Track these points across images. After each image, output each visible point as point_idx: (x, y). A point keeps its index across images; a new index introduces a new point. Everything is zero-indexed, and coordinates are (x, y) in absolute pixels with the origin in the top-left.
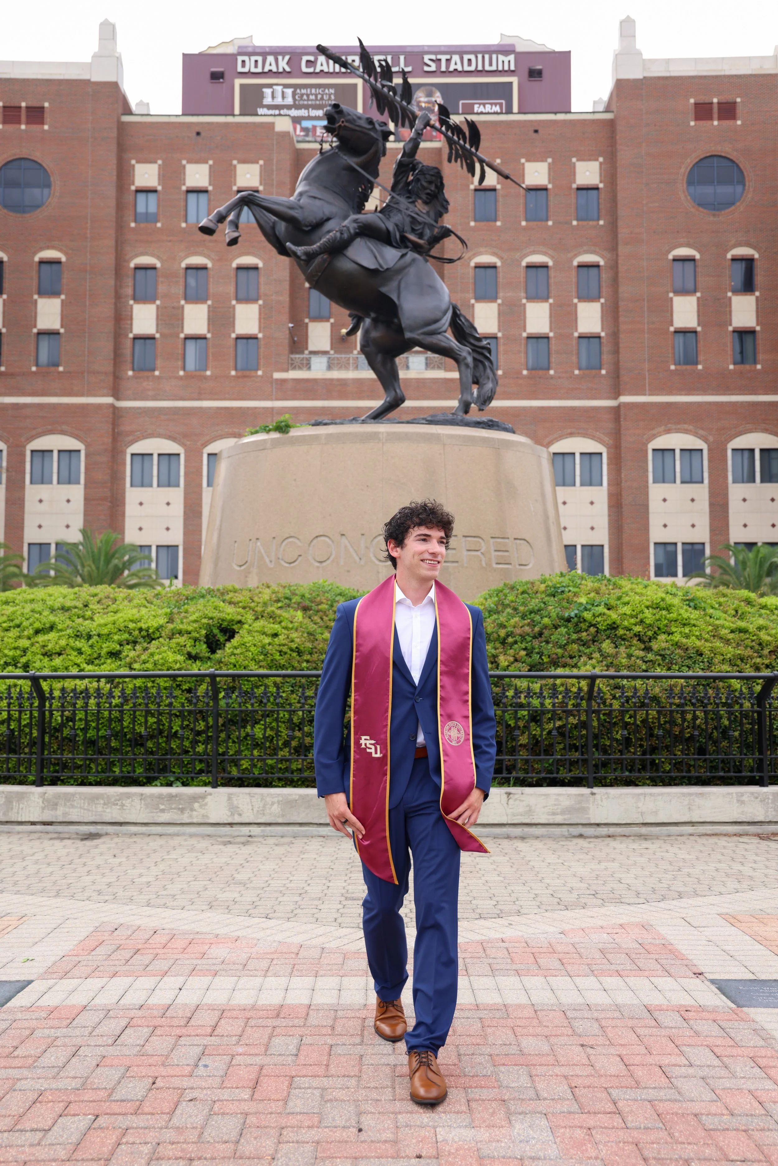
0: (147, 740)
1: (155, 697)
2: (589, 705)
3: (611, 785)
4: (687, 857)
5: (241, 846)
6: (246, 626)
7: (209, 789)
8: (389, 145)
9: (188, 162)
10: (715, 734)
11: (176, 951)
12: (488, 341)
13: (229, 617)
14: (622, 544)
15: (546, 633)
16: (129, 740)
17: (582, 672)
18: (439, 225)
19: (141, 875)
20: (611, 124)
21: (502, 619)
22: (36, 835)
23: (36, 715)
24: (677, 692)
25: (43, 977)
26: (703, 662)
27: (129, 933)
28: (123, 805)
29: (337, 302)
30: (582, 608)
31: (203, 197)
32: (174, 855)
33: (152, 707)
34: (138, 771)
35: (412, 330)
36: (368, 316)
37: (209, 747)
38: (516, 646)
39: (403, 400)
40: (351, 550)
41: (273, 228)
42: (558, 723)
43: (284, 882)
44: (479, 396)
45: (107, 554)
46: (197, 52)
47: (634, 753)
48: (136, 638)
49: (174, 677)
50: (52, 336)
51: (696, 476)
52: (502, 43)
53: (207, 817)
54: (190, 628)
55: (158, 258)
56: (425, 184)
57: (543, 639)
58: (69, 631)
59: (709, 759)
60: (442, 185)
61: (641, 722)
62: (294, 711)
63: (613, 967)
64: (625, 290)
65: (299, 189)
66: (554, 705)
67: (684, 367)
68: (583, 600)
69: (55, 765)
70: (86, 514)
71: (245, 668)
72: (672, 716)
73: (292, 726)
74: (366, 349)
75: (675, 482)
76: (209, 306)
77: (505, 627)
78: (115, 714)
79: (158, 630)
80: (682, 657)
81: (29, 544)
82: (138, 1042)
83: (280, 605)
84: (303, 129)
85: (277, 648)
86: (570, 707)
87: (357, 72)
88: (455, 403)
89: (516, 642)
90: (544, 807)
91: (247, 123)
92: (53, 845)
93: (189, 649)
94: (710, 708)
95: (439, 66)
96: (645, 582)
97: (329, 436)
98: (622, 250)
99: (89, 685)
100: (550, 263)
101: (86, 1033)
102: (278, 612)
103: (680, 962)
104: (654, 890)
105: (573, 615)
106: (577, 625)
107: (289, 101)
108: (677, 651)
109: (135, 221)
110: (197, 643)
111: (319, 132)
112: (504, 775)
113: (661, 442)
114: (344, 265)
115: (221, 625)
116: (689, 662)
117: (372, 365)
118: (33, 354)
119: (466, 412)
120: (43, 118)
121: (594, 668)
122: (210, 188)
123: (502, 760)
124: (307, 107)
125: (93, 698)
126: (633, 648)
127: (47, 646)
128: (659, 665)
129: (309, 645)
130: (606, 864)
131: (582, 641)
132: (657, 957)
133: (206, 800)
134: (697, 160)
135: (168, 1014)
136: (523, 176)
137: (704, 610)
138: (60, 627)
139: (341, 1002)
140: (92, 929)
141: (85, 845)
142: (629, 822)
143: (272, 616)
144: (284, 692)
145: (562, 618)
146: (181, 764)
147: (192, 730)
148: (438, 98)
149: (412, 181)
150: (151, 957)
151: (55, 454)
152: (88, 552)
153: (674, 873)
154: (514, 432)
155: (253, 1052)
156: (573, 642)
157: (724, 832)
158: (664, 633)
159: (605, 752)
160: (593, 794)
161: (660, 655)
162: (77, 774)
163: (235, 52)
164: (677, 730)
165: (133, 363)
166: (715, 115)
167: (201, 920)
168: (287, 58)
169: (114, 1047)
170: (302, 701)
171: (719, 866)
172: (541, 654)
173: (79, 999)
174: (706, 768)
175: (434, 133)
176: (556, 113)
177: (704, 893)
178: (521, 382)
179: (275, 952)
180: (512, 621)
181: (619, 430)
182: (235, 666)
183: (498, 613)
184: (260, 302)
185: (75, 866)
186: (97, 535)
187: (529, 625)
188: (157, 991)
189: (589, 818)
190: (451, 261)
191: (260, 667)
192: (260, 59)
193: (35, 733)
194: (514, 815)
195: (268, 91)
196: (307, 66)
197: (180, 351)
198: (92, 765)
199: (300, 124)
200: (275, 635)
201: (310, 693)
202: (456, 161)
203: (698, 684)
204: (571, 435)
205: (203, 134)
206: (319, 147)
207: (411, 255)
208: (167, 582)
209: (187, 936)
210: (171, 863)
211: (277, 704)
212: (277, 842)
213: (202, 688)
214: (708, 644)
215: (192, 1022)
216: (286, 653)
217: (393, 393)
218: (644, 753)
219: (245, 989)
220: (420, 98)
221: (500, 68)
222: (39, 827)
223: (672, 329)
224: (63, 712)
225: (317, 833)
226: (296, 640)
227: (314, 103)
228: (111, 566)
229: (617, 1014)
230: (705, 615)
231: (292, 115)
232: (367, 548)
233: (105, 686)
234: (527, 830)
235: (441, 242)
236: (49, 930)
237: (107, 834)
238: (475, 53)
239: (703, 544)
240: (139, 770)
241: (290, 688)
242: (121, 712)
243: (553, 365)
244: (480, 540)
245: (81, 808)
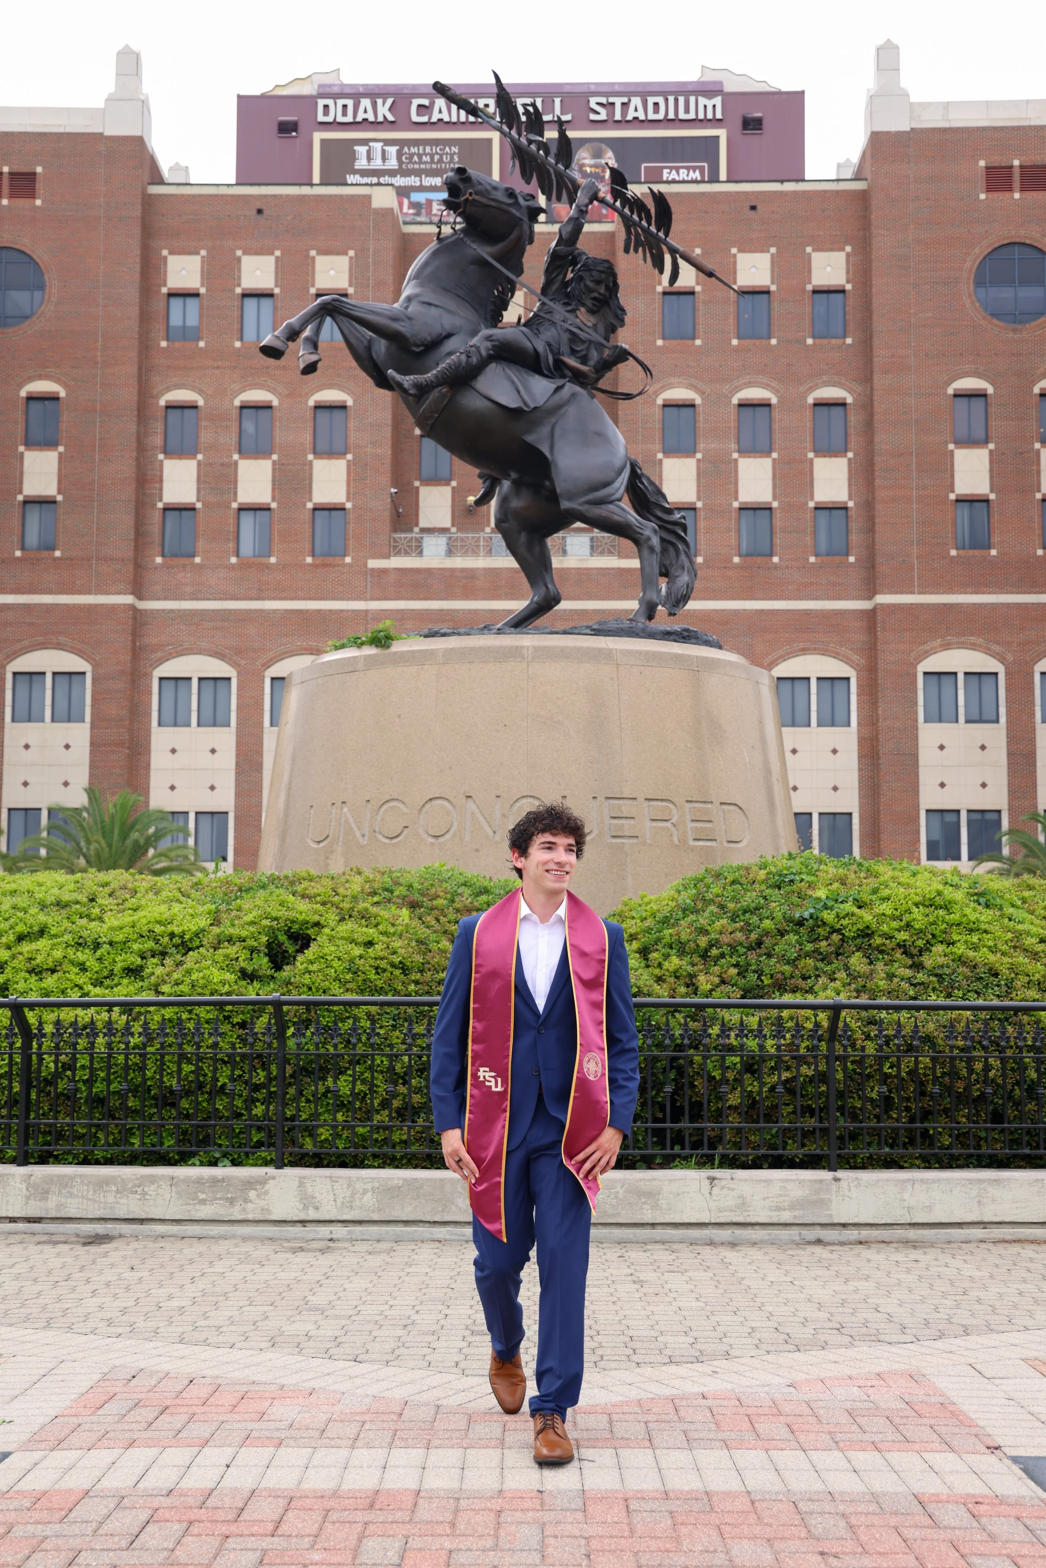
0: (181, 1097)
1: (193, 1034)
2: (831, 1049)
3: (863, 1167)
4: (977, 1274)
5: (318, 1254)
6: (326, 931)
7: (271, 1170)
8: (538, 228)
9: (244, 253)
10: (1017, 1091)
11: (221, 1409)
12: (682, 514)
13: (301, 918)
14: (879, 811)
15: (768, 942)
16: (154, 1098)
17: (821, 999)
18: (612, 343)
19: (170, 1297)
20: (863, 197)
21: (703, 920)
22: (18, 1238)
23: (18, 1060)
24: (960, 1030)
25: (27, 1446)
26: (998, 986)
27: (153, 1382)
28: (144, 1194)
29: (461, 457)
30: (819, 906)
31: (266, 303)
32: (219, 1267)
33: (188, 1049)
34: (167, 1144)
35: (571, 497)
36: (507, 476)
37: (271, 1107)
38: (723, 961)
39: (557, 601)
40: (481, 819)
41: (369, 348)
42: (786, 1075)
43: (381, 1308)
44: (669, 594)
45: (123, 824)
46: (258, 93)
47: (898, 1120)
48: (165, 947)
49: (220, 1005)
50: (44, 505)
51: (989, 714)
52: (702, 79)
53: (269, 1211)
54: (244, 933)
55: (200, 392)
56: (590, 284)
57: (763, 951)
58: (67, 937)
59: (1008, 1129)
60: (616, 285)
61: (908, 1073)
62: (397, 1056)
63: (866, 1437)
64: (883, 440)
65: (407, 292)
66: (778, 1048)
67: (971, 552)
68: (821, 893)
69: (45, 1133)
70: (93, 766)
71: (324, 992)
72: (953, 1066)
73: (394, 1077)
74: (504, 525)
75: (957, 721)
76: (274, 463)
77: (706, 932)
78: (134, 1059)
79: (197, 935)
80: (967, 978)
81: (10, 810)
82: (165, 1545)
83: (376, 899)
84: (412, 205)
85: (372, 962)
86: (802, 1051)
87: (493, 122)
88: (633, 605)
89: (722, 955)
90: (764, 1199)
91: (330, 196)
92: (42, 1252)
93: (243, 964)
94: (1009, 1053)
95: (611, 113)
96: (913, 868)
97: (449, 652)
98: (880, 381)
99: (97, 1017)
100: (774, 401)
101: (89, 1531)
102: (374, 910)
103: (967, 1430)
104: (927, 1323)
105: (806, 915)
106: (813, 930)
107: (393, 163)
108: (961, 970)
109: (168, 339)
110: (255, 955)
111: (436, 208)
112: (706, 1151)
113: (936, 662)
114: (472, 402)
115: (290, 928)
116: (978, 986)
117: (512, 549)
118: (17, 531)
119: (650, 617)
120: (34, 188)
121: (838, 994)
122: (277, 291)
123: (702, 1129)
124: (418, 173)
125: (101, 1035)
126: (896, 965)
127: (34, 959)
128: (934, 989)
129: (419, 958)
130: (856, 1284)
131: (821, 954)
132: (932, 1422)
133: (267, 1187)
134: (990, 249)
135: (209, 1503)
136: (735, 272)
137: (1001, 909)
138: (54, 930)
139: (464, 1487)
140: (99, 1376)
141: (88, 1252)
142: (889, 1221)
143: (365, 916)
144: (381, 1027)
145: (790, 920)
146: (231, 1134)
147: (246, 1083)
148: (610, 159)
149: (572, 279)
150: (185, 1418)
151: (49, 678)
152: (96, 823)
153: (957, 1297)
154: (720, 648)
155: (335, 1560)
156: (808, 955)
157: (1031, 1238)
158: (942, 942)
159: (854, 1117)
160: (837, 1180)
161: (936, 975)
162: (78, 1147)
163: (314, 93)
164: (960, 1086)
165: (163, 545)
166: (1017, 184)
167: (258, 1364)
168: (390, 101)
169: (130, 1553)
170: (409, 1041)
171: (1022, 1287)
172: (760, 973)
173: (78, 1481)
174: (1003, 1142)
175: (604, 211)
176: (782, 182)
177: (1001, 1328)
178: (729, 573)
179: (368, 1411)
180: (718, 925)
181: (875, 644)
182: (310, 989)
183: (697, 912)
184: (349, 457)
185: (74, 1284)
186: (108, 795)
187: (741, 930)
188: (193, 1469)
189: (831, 1216)
190: (628, 397)
191: (347, 990)
192: (350, 103)
193: (16, 1087)
194: (720, 1210)
195: (361, 150)
196: (418, 114)
197: (232, 529)
198: (100, 1135)
199: (408, 198)
200: (370, 944)
201: (420, 1029)
202: (636, 251)
203: (991, 1019)
204: (804, 651)
205: (266, 212)
206: (437, 230)
207: (570, 388)
208: (211, 866)
209: (238, 1388)
210: (215, 1278)
211: (372, 1046)
212: (370, 1249)
213: (262, 1022)
214: (1006, 960)
215: (245, 1516)
216: (384, 970)
217: (544, 588)
218: (912, 1120)
219: (323, 1467)
220: (584, 158)
221: (701, 116)
222: (21, 1226)
223: (952, 497)
224: (57, 1055)
225: (429, 1236)
226: (399, 950)
227: (428, 166)
228: (129, 842)
229: (873, 1508)
230: (1002, 916)
231: (397, 184)
232: (504, 815)
233: (120, 1019)
234: (739, 1232)
235: (614, 368)
236: (36, 1378)
237: (121, 1236)
238: (665, 94)
239: (999, 812)
240: (169, 1142)
241: (391, 1022)
242: (143, 1056)
243: (777, 549)
244: (671, 805)
245: (83, 1197)
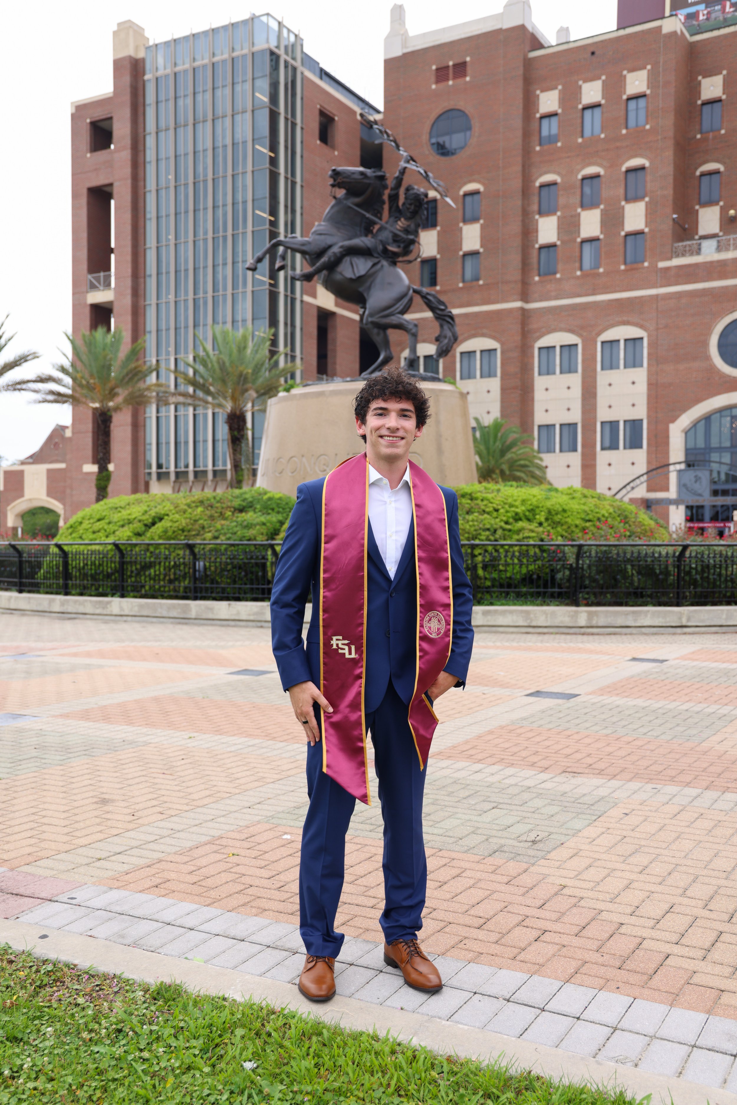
9: (583, 82)
31: (597, 111)
50: (473, 256)
55: (558, 174)
70: (503, 401)
76: (602, 210)
109: (540, 144)
118: (460, 273)
120: (465, 71)
122: (603, 102)
151: (478, 354)
165: (539, 269)
184: (647, 199)
197: (577, 254)
205: (597, 53)
